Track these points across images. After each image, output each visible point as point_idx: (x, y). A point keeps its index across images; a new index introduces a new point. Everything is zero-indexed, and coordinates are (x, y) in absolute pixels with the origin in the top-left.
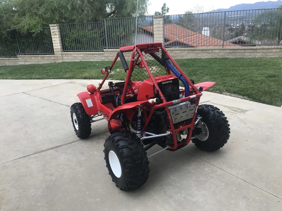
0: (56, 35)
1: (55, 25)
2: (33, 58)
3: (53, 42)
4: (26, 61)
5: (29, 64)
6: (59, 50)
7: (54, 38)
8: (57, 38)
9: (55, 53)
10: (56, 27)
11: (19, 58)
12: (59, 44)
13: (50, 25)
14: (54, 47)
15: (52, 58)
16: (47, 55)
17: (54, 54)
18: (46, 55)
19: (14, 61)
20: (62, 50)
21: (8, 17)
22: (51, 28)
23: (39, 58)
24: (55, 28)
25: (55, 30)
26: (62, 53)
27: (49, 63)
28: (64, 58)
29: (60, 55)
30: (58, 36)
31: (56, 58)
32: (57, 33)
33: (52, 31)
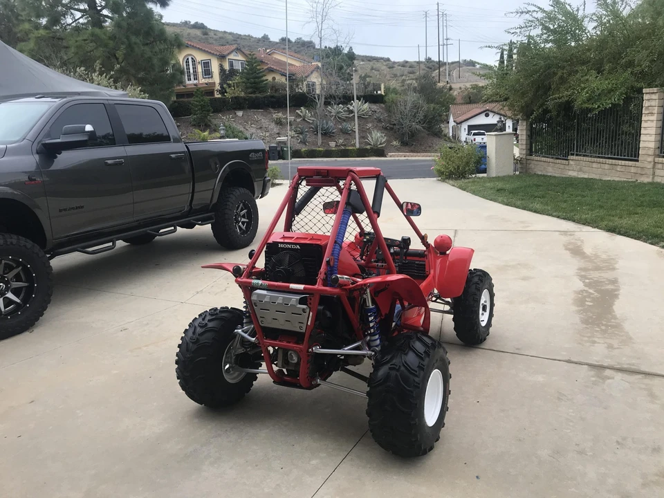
0: (652, 114)
1: (655, 90)
2: (595, 165)
3: (643, 131)
4: (580, 170)
5: (586, 176)
6: (651, 152)
7: (646, 121)
8: (653, 121)
9: (640, 158)
10: (657, 94)
11: (571, 162)
12: (653, 138)
13: (644, 91)
14: (642, 145)
15: (633, 170)
16: (623, 162)
17: (638, 161)
18: (620, 162)
19: (562, 166)
20: (658, 152)
21: (565, 75)
22: (646, 97)
23: (607, 167)
24: (654, 97)
25: (653, 103)
26: (657, 160)
27: (622, 179)
28: (658, 172)
29: (650, 166)
30: (654, 118)
31: (639, 171)
32: (656, 110)
33: (646, 104)
